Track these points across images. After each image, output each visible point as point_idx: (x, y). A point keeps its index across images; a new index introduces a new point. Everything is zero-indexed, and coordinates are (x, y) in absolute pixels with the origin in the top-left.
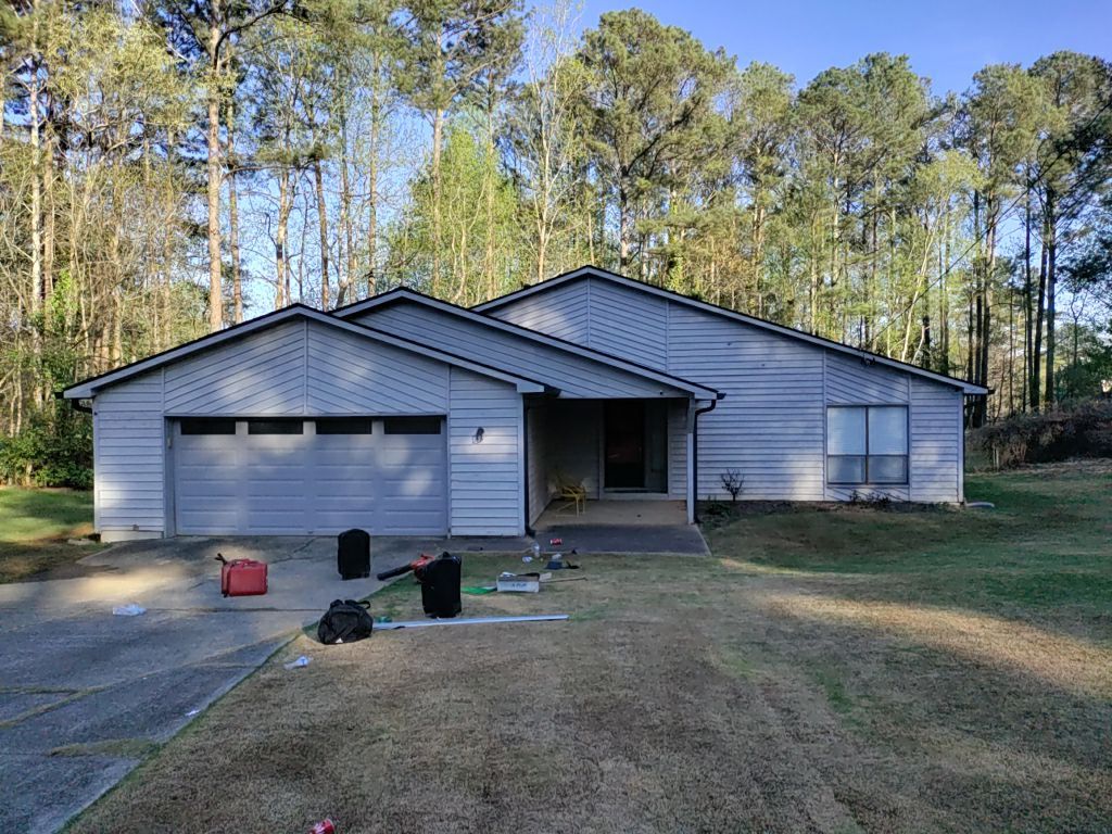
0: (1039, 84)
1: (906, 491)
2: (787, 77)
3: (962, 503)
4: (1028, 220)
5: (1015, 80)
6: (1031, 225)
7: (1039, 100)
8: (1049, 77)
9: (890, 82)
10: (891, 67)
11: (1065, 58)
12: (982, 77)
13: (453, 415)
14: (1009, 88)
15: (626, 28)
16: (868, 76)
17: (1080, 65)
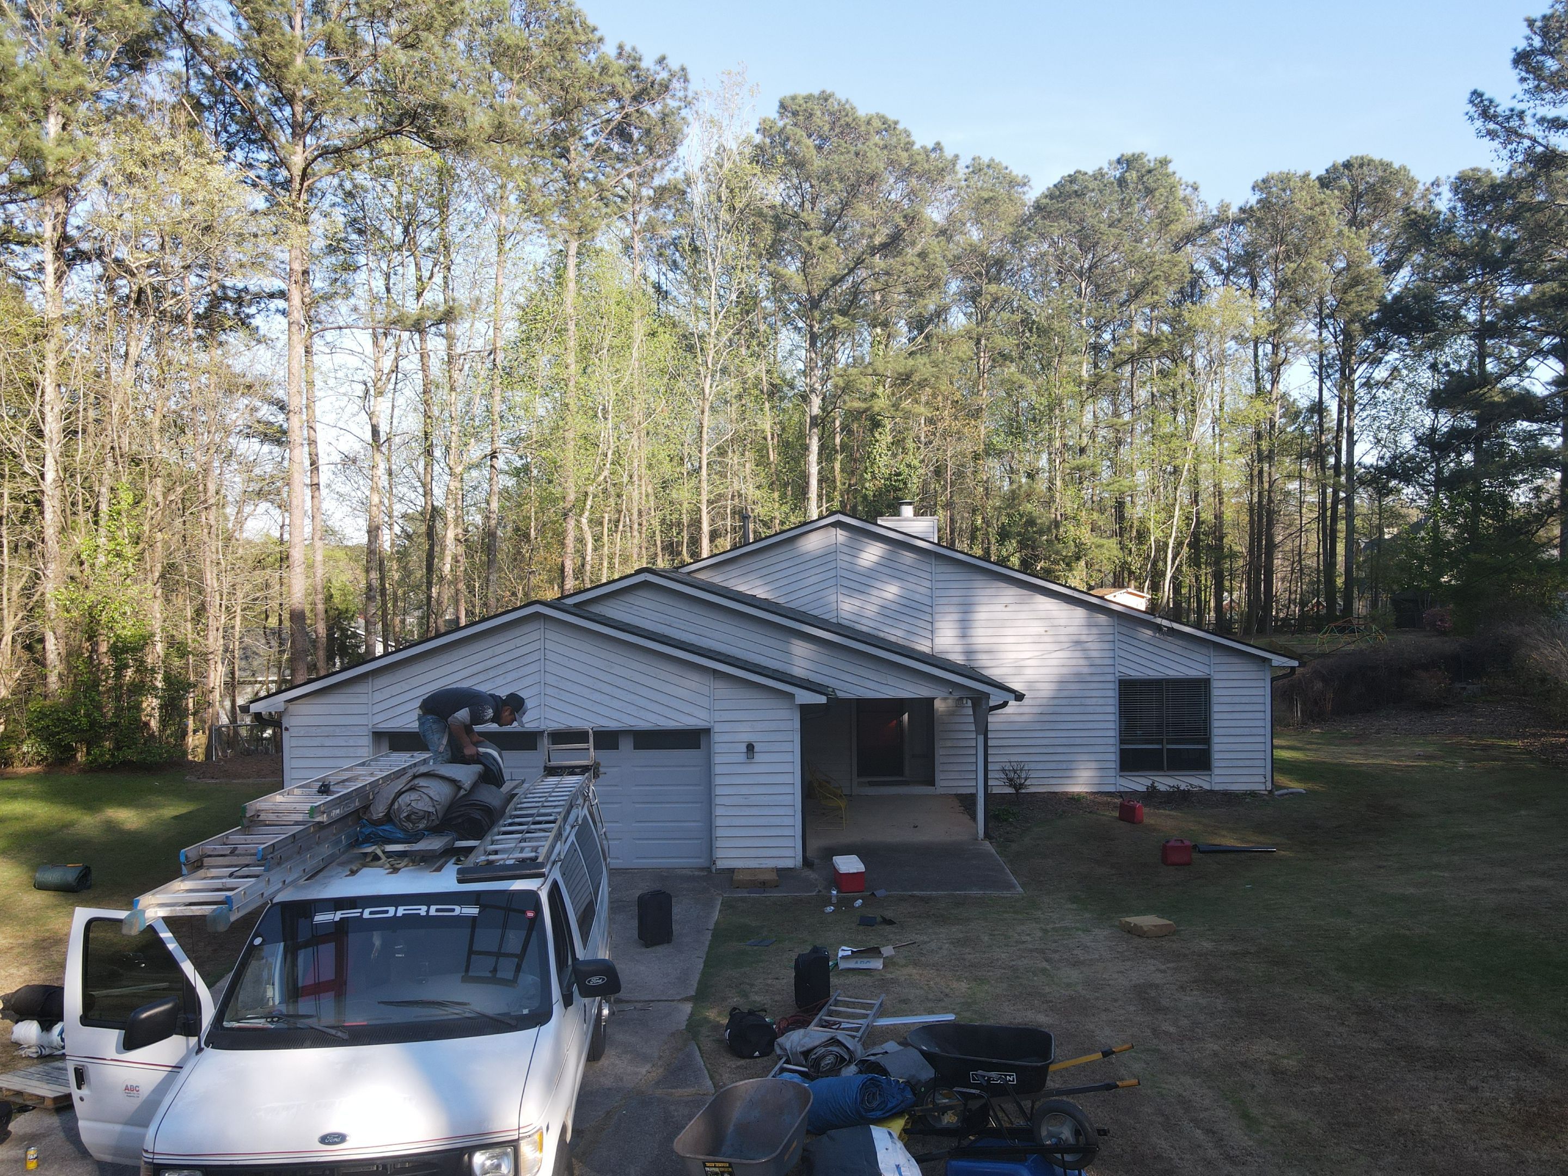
0: (1333, 200)
1: (1207, 778)
2: (1019, 179)
3: (1270, 792)
4: (1321, 367)
5: (1304, 193)
6: (1324, 375)
7: (1334, 221)
8: (1342, 189)
9: (1149, 191)
10: (1150, 172)
11: (1361, 166)
12: (1263, 185)
13: (717, 728)
14: (1297, 205)
15: (815, 119)
16: (1122, 182)
17: (1380, 173)
